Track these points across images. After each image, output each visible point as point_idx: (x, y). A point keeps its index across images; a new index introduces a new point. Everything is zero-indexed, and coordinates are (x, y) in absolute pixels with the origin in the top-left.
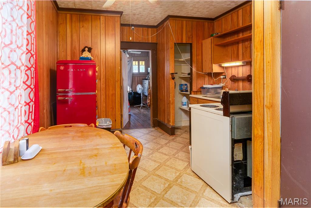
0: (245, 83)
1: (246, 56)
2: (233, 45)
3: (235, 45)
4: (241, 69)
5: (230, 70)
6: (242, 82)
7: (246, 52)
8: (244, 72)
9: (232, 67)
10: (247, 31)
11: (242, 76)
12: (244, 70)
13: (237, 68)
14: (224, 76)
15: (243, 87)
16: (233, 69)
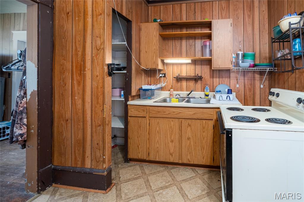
0: (189, 82)
1: (190, 54)
2: (175, 40)
3: (177, 40)
4: (184, 68)
5: (171, 68)
6: (185, 81)
7: (190, 50)
8: (188, 71)
9: (173, 64)
10: (192, 29)
11: (186, 75)
12: (188, 69)
13: (180, 66)
14: (162, 74)
15: (187, 86)
16: (175, 67)
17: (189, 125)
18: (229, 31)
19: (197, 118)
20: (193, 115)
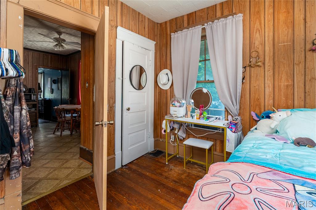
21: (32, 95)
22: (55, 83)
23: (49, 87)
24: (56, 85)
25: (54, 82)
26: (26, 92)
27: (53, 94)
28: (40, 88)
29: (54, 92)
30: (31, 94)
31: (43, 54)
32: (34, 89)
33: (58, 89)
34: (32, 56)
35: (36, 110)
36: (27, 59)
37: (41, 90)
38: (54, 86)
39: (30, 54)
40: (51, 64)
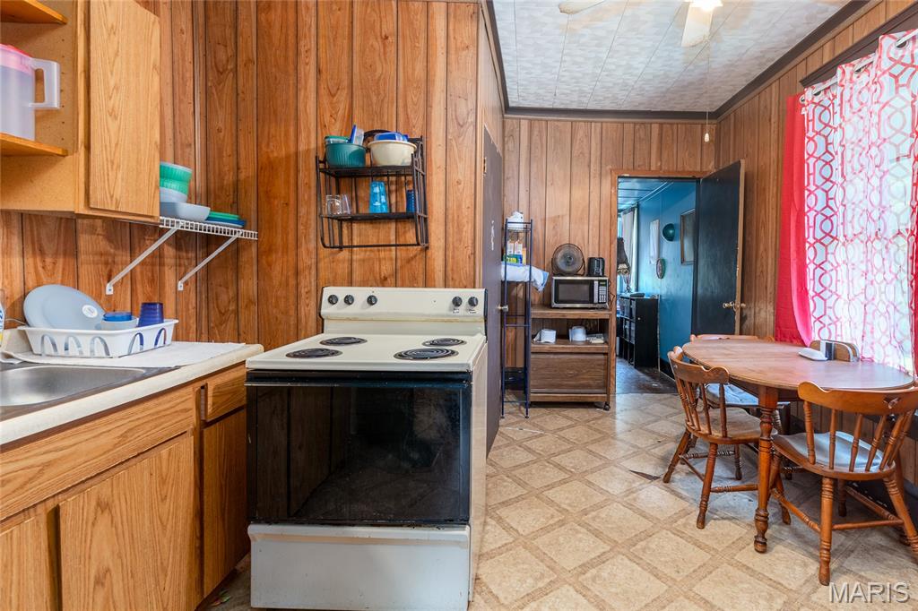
17: (103, 506)
18: (154, 67)
19: (136, 454)
20: (115, 446)
21: (596, 283)
22: (671, 238)
23: (652, 254)
24: (675, 245)
25: (668, 233)
26: (580, 272)
27: (665, 278)
28: (622, 258)
29: (669, 272)
30: (593, 281)
31: (635, 124)
32: (603, 261)
33: (683, 261)
34: (599, 136)
35: (606, 342)
36: (586, 151)
37: (625, 266)
38: (670, 250)
39: (595, 130)
40: (660, 158)
